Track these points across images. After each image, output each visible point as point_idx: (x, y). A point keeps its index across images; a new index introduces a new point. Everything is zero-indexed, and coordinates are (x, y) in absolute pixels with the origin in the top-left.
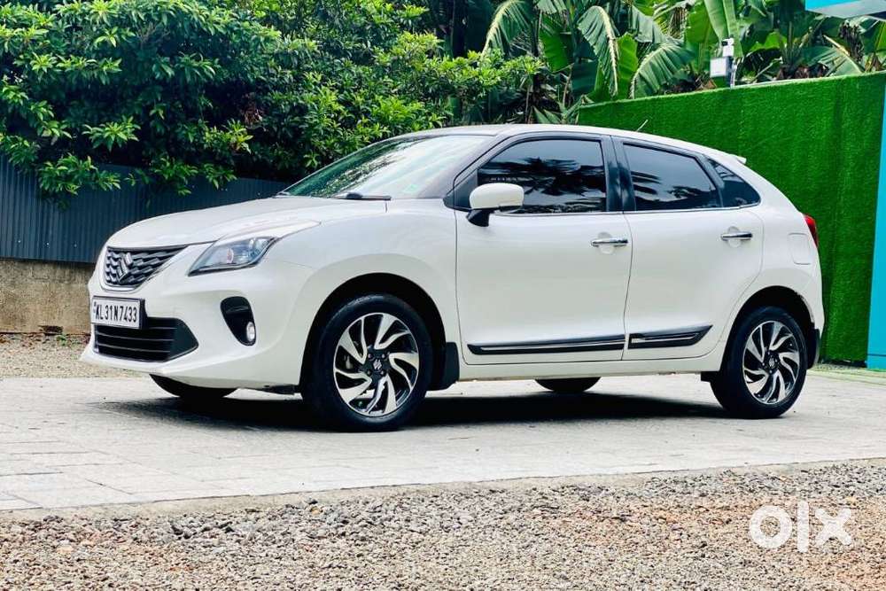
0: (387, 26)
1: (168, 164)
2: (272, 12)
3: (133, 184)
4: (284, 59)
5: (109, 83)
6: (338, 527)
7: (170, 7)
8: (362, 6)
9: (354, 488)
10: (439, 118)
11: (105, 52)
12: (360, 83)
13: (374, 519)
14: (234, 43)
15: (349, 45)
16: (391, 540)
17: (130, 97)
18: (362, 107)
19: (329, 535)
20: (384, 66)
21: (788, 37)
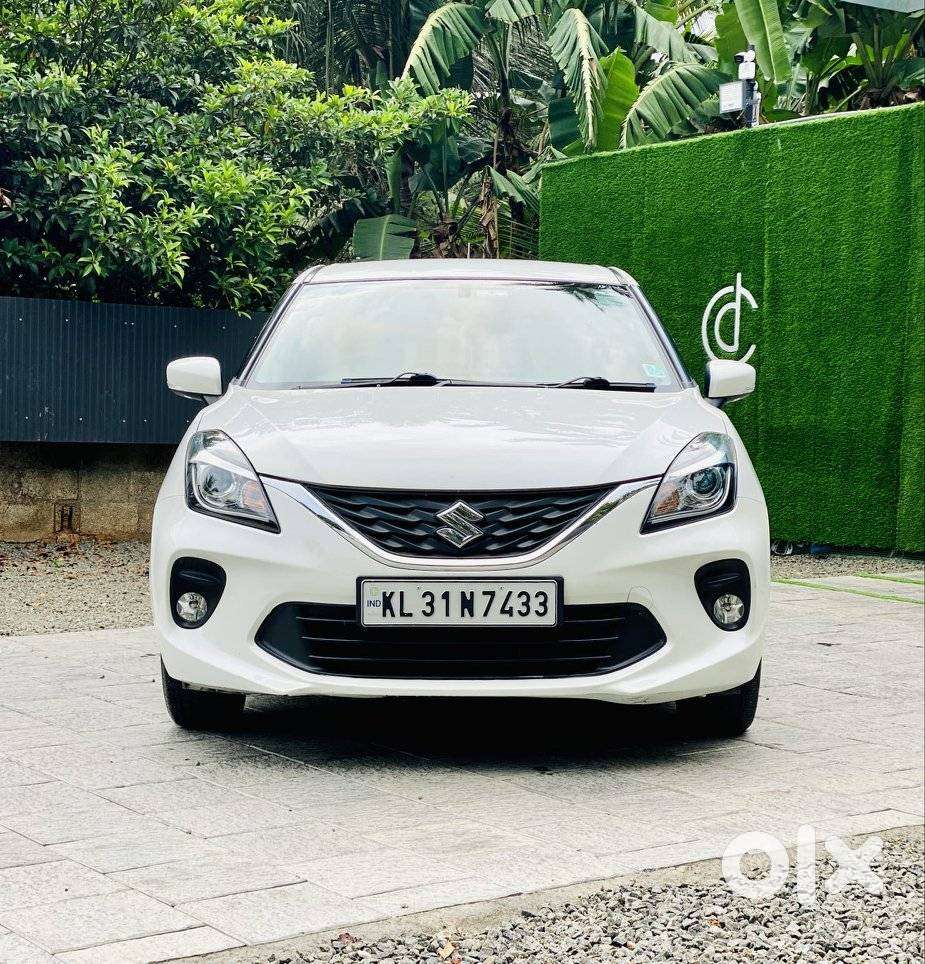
4: (27, 104)
15: (174, 80)
21: (873, 46)
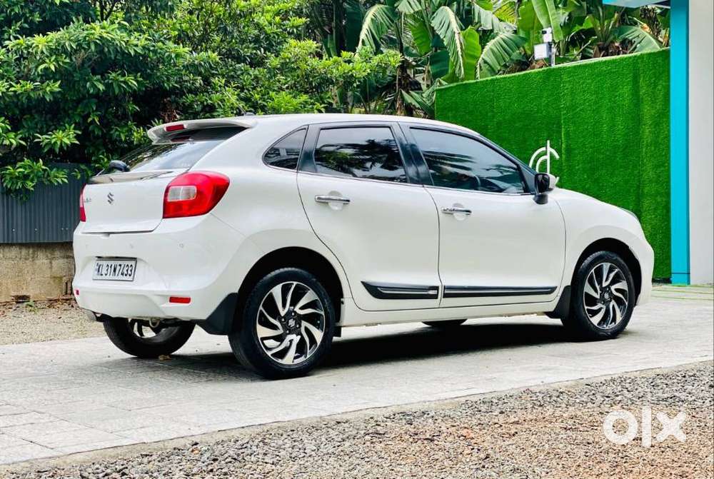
0: (277, 34)
1: (106, 160)
2: (183, 31)
3: (79, 177)
4: (193, 68)
5: (52, 99)
6: (209, 464)
7: (96, 37)
8: (256, 21)
9: (229, 430)
10: (323, 105)
11: (47, 76)
12: (257, 83)
13: (238, 455)
14: (152, 59)
15: (247, 51)
16: (249, 472)
17: (71, 109)
18: (259, 102)
19: (201, 472)
20: (275, 68)
21: (600, 20)
